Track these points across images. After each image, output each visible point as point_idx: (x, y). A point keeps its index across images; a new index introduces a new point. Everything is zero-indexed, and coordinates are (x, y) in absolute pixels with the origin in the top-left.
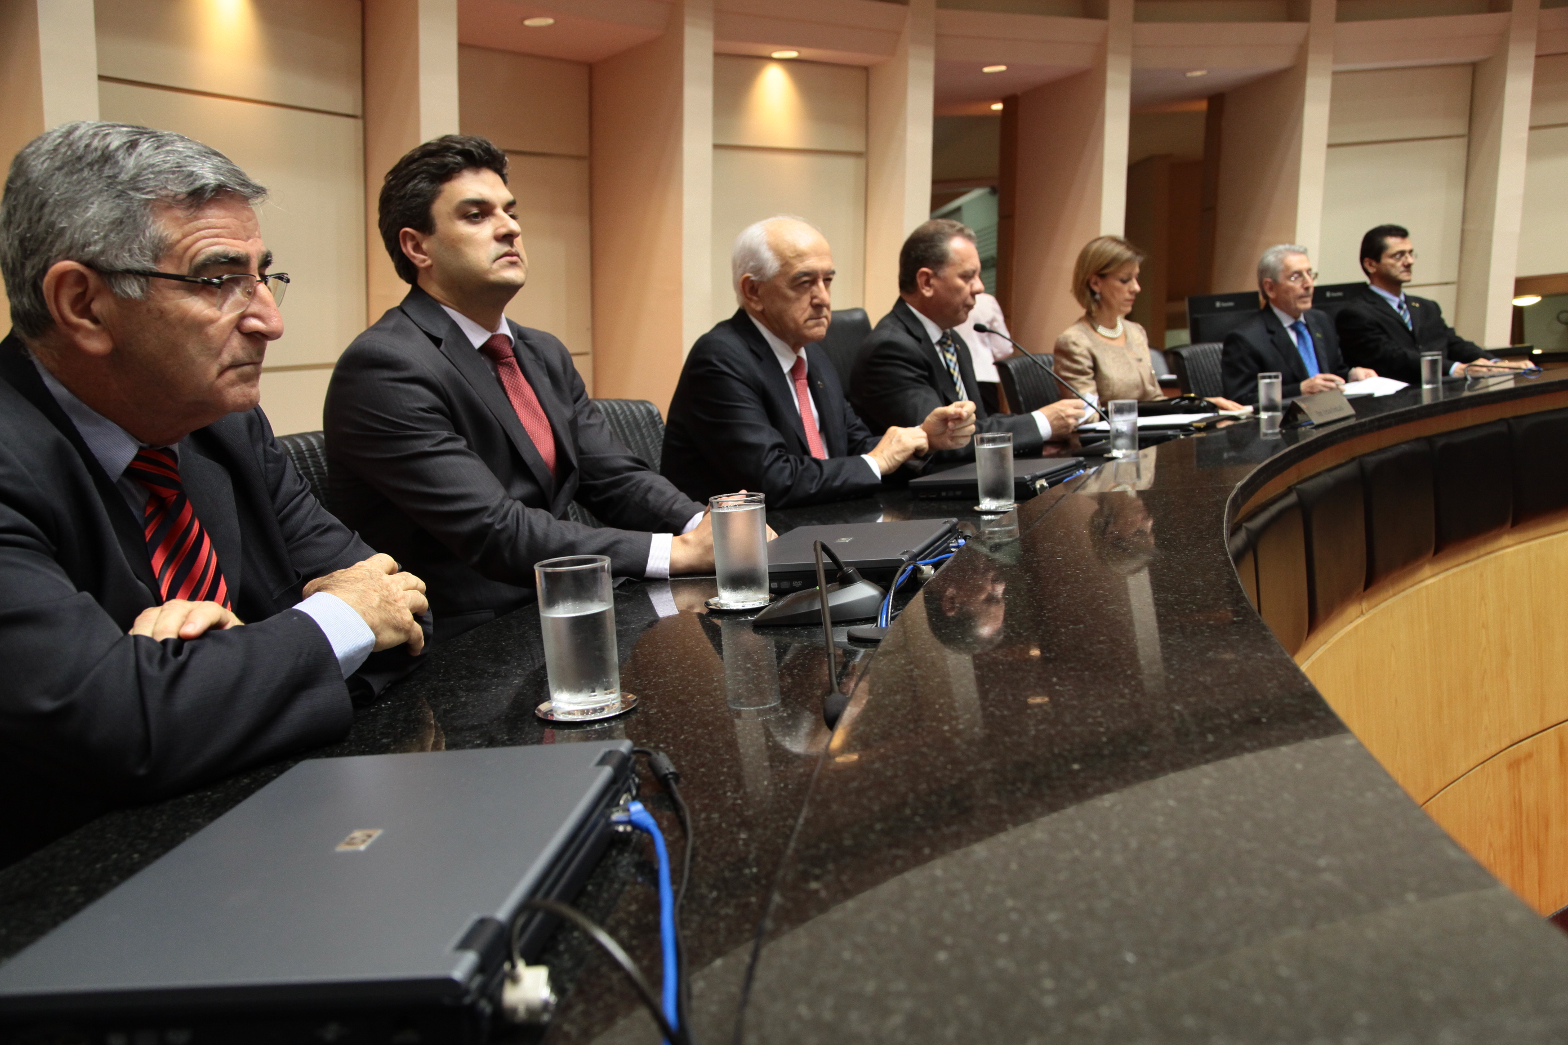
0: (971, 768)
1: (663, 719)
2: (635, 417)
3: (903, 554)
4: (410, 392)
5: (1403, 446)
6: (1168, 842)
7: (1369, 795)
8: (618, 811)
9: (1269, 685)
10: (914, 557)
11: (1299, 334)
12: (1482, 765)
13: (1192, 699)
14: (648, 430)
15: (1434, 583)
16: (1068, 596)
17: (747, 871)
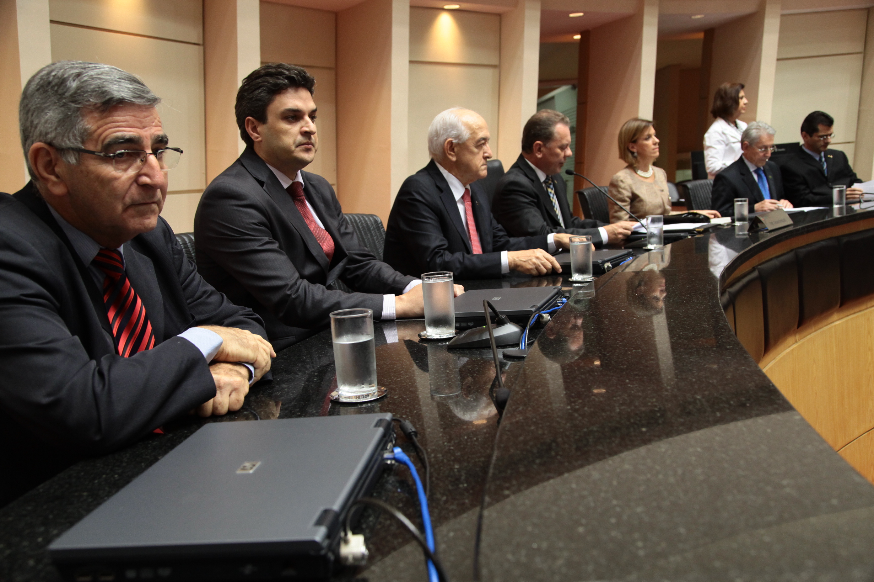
0: (585, 430)
1: (403, 401)
2: (367, 224)
3: (532, 307)
4: (246, 213)
5: (822, 242)
6: (699, 471)
7: (809, 447)
8: (386, 452)
9: (750, 385)
10: (538, 309)
11: (759, 176)
12: (868, 433)
13: (706, 393)
14: (375, 231)
15: (839, 324)
16: (630, 333)
17: (461, 486)
